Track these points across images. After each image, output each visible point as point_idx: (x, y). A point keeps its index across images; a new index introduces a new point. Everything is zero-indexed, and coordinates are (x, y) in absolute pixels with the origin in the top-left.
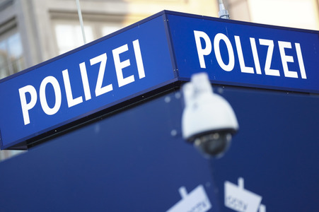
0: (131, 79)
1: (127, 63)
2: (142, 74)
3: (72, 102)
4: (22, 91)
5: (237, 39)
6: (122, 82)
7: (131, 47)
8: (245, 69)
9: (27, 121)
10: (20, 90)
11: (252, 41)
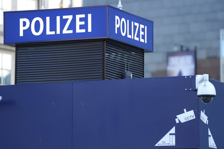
0: (83, 31)
1: (83, 23)
2: (90, 30)
3: (48, 32)
4: (22, 20)
5: (128, 21)
6: (78, 30)
7: (87, 17)
8: (129, 36)
9: (21, 34)
10: (20, 19)
11: (132, 22)
